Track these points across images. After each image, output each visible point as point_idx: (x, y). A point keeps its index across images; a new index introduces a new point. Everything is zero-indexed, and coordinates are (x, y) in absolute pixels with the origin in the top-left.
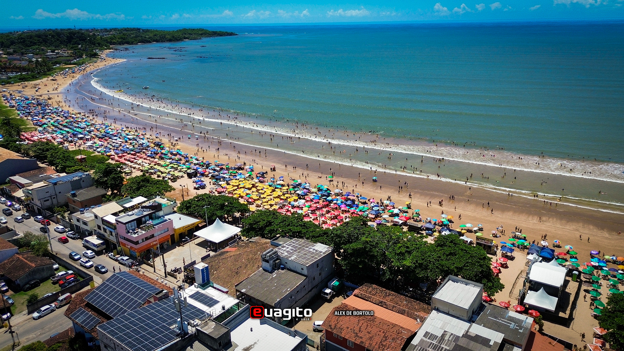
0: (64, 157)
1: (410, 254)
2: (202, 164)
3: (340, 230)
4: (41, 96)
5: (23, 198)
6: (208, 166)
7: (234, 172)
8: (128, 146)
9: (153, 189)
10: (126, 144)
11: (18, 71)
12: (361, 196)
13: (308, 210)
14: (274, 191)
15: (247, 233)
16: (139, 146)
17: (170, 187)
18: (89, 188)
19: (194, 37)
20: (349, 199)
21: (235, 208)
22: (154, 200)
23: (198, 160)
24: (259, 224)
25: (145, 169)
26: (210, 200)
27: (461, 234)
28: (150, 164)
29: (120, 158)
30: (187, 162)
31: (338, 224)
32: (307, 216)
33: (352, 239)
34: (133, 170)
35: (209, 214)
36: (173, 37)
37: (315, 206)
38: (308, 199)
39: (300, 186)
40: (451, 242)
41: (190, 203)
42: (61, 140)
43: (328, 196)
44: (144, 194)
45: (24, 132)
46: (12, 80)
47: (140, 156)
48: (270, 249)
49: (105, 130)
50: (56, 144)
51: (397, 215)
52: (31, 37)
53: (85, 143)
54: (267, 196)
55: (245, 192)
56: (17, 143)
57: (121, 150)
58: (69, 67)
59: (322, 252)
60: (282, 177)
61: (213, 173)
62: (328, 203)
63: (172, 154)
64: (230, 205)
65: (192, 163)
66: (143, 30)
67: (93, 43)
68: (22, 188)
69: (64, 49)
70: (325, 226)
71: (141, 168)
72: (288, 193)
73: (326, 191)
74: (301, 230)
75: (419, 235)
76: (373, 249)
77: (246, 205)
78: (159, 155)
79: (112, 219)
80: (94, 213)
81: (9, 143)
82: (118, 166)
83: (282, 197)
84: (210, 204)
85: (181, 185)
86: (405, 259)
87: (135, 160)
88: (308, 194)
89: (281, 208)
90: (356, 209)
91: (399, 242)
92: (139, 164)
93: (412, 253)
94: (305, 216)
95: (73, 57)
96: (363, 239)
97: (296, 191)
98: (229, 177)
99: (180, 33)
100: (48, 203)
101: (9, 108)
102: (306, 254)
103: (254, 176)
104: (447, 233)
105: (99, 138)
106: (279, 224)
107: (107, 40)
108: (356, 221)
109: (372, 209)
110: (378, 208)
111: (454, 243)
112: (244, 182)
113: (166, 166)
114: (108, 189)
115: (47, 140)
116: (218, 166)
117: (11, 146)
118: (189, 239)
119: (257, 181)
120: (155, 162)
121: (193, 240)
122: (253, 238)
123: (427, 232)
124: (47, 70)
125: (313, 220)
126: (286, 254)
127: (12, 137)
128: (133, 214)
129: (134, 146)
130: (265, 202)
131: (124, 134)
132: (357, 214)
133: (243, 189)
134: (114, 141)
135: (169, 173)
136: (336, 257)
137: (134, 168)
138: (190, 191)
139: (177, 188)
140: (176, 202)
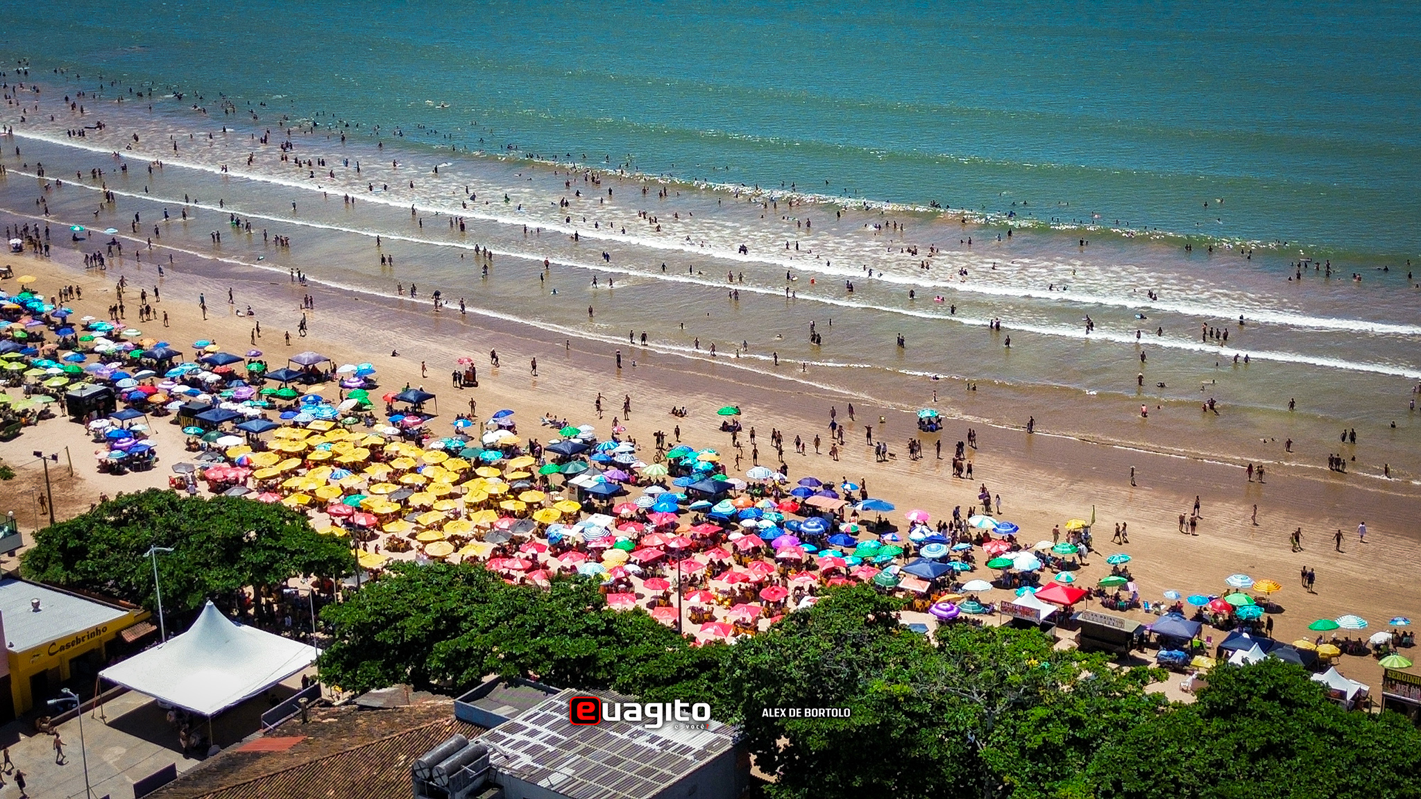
1: (1087, 754)
2: (136, 354)
3: (774, 647)
6: (162, 364)
7: (284, 392)
12: (865, 497)
13: (628, 562)
14: (468, 475)
15: (345, 671)
20: (814, 512)
21: (293, 554)
23: (117, 339)
24: (403, 629)
26: (173, 521)
27: (1317, 663)
30: (66, 346)
31: (764, 624)
32: (622, 586)
33: (825, 691)
35: (172, 585)
37: (658, 542)
38: (625, 512)
39: (590, 455)
40: (1271, 695)
41: (79, 535)
43: (716, 499)
48: (453, 741)
51: (1029, 579)
54: (439, 498)
55: (335, 485)
59: (689, 749)
60: (508, 413)
61: (187, 398)
62: (716, 527)
64: (270, 542)
65: (92, 351)
70: (704, 635)
72: (531, 488)
73: (708, 474)
74: (592, 651)
75: (1126, 669)
76: (923, 730)
77: (342, 542)
83: (508, 505)
84: (174, 540)
85: (38, 454)
86: (1063, 777)
88: (626, 487)
89: (503, 553)
90: (844, 555)
91: (1038, 701)
93: (1099, 746)
94: (612, 589)
96: (878, 685)
97: (573, 476)
98: (264, 416)
102: (615, 761)
103: (379, 410)
104: (1254, 655)
106: (492, 627)
108: (846, 606)
109: (917, 555)
110: (944, 550)
111: (1284, 702)
112: (331, 436)
116: (213, 363)
118: (76, 697)
119: (392, 430)
121: (99, 703)
122: (374, 691)
123: (1164, 652)
125: (651, 605)
126: (526, 760)
130: (429, 528)
132: (848, 577)
133: (325, 471)
136: (755, 771)
138: (80, 479)
139: (20, 468)
140: (19, 530)
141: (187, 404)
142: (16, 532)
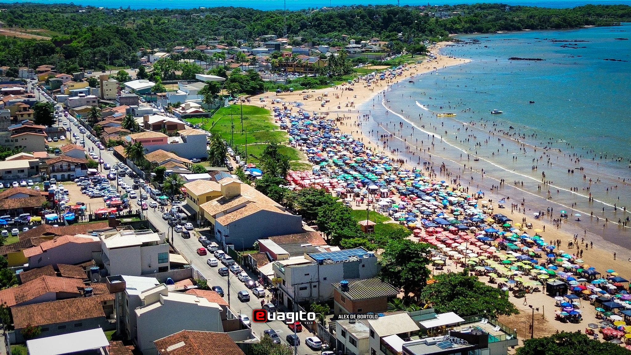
0: (342, 219)
2: (580, 270)
4: (327, 114)
5: (271, 278)
6: (591, 277)
8: (446, 216)
9: (478, 304)
10: (445, 211)
11: (302, 71)
16: (465, 218)
17: (510, 305)
18: (371, 280)
19: (606, 21)
22: (476, 325)
23: (572, 262)
25: (470, 262)
26: (585, 349)
28: (479, 254)
29: (430, 236)
30: (550, 262)
34: (448, 262)
36: (565, 20)
41: (543, 345)
42: (344, 191)
44: (459, 309)
45: (292, 170)
46: (292, 85)
47: (465, 237)
49: (413, 181)
50: (334, 195)
52: (330, 18)
53: (377, 201)
56: (280, 186)
57: (434, 221)
58: (377, 70)
61: (600, 295)
63: (524, 242)
65: (561, 266)
66: (511, 8)
67: (421, 29)
68: (273, 260)
69: (375, 39)
71: (463, 260)
78: (500, 240)
79: (397, 344)
80: (370, 326)
81: (269, 185)
82: (424, 248)
85: (531, 306)
87: (455, 242)
92: (460, 252)
95: (387, 52)
99: (579, 13)
100: (304, 294)
101: (280, 130)
105: (402, 194)
107: (445, 25)
113: (508, 264)
114: (400, 288)
115: (323, 187)
116: (614, 281)
117: (271, 191)
120: (489, 253)
124: (345, 72)
127: (275, 176)
128: (434, 344)
129: (457, 218)
131: (443, 193)
134: (424, 202)
135: (512, 278)
137: (451, 257)
138: (547, 321)
139: (522, 311)
140: (517, 338)
141: (599, 297)
142: (516, 338)
